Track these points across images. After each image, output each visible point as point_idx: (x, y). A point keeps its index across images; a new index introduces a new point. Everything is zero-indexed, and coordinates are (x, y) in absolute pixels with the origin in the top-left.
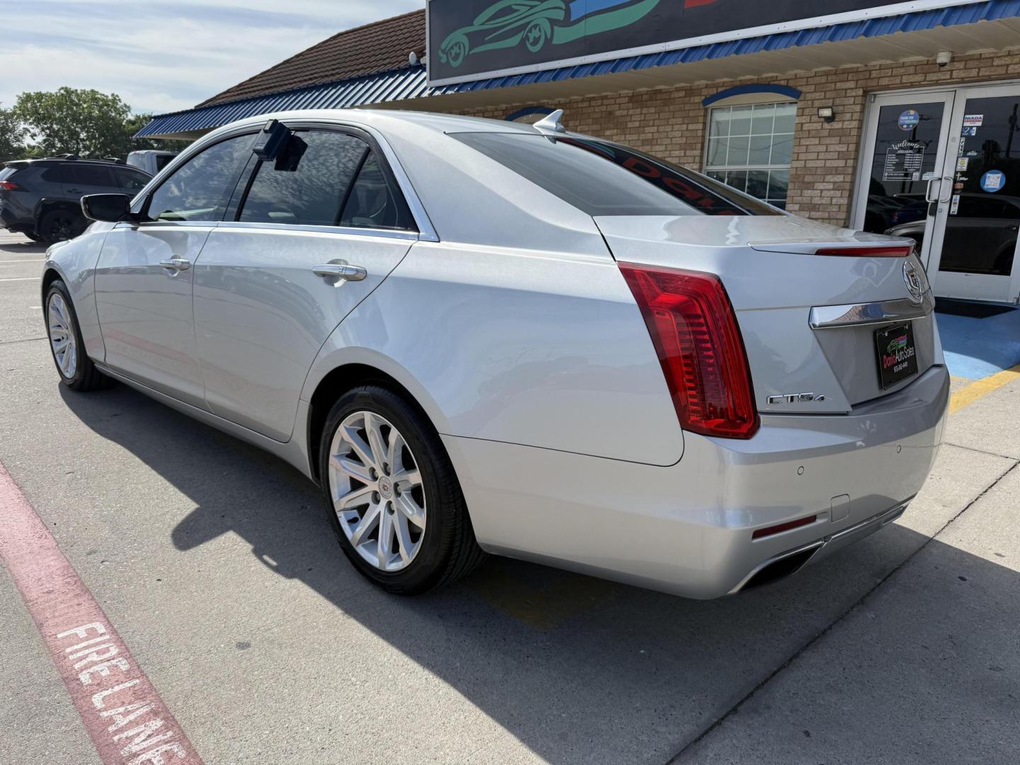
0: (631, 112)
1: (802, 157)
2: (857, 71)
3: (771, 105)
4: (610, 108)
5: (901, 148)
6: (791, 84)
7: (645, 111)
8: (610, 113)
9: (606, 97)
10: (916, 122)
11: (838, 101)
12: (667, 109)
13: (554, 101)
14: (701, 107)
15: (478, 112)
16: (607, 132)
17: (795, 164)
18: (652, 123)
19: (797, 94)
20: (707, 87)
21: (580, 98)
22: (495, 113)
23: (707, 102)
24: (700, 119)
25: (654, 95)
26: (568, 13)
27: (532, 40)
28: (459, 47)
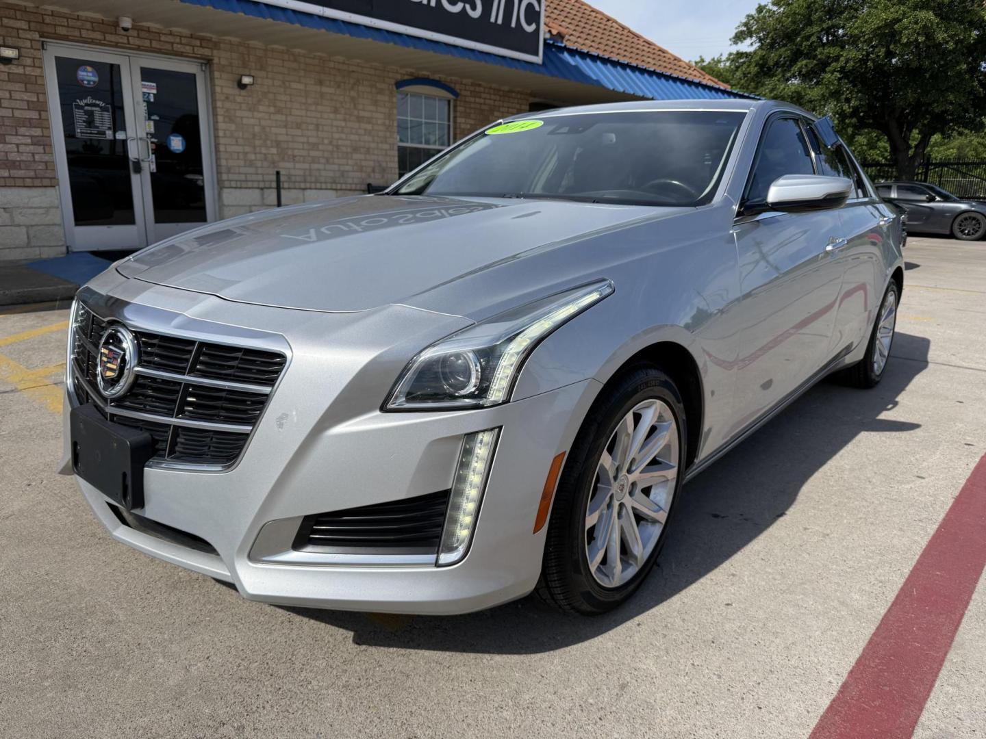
2: (23, 10)
5: (87, 105)
10: (96, 79)
11: (10, 41)
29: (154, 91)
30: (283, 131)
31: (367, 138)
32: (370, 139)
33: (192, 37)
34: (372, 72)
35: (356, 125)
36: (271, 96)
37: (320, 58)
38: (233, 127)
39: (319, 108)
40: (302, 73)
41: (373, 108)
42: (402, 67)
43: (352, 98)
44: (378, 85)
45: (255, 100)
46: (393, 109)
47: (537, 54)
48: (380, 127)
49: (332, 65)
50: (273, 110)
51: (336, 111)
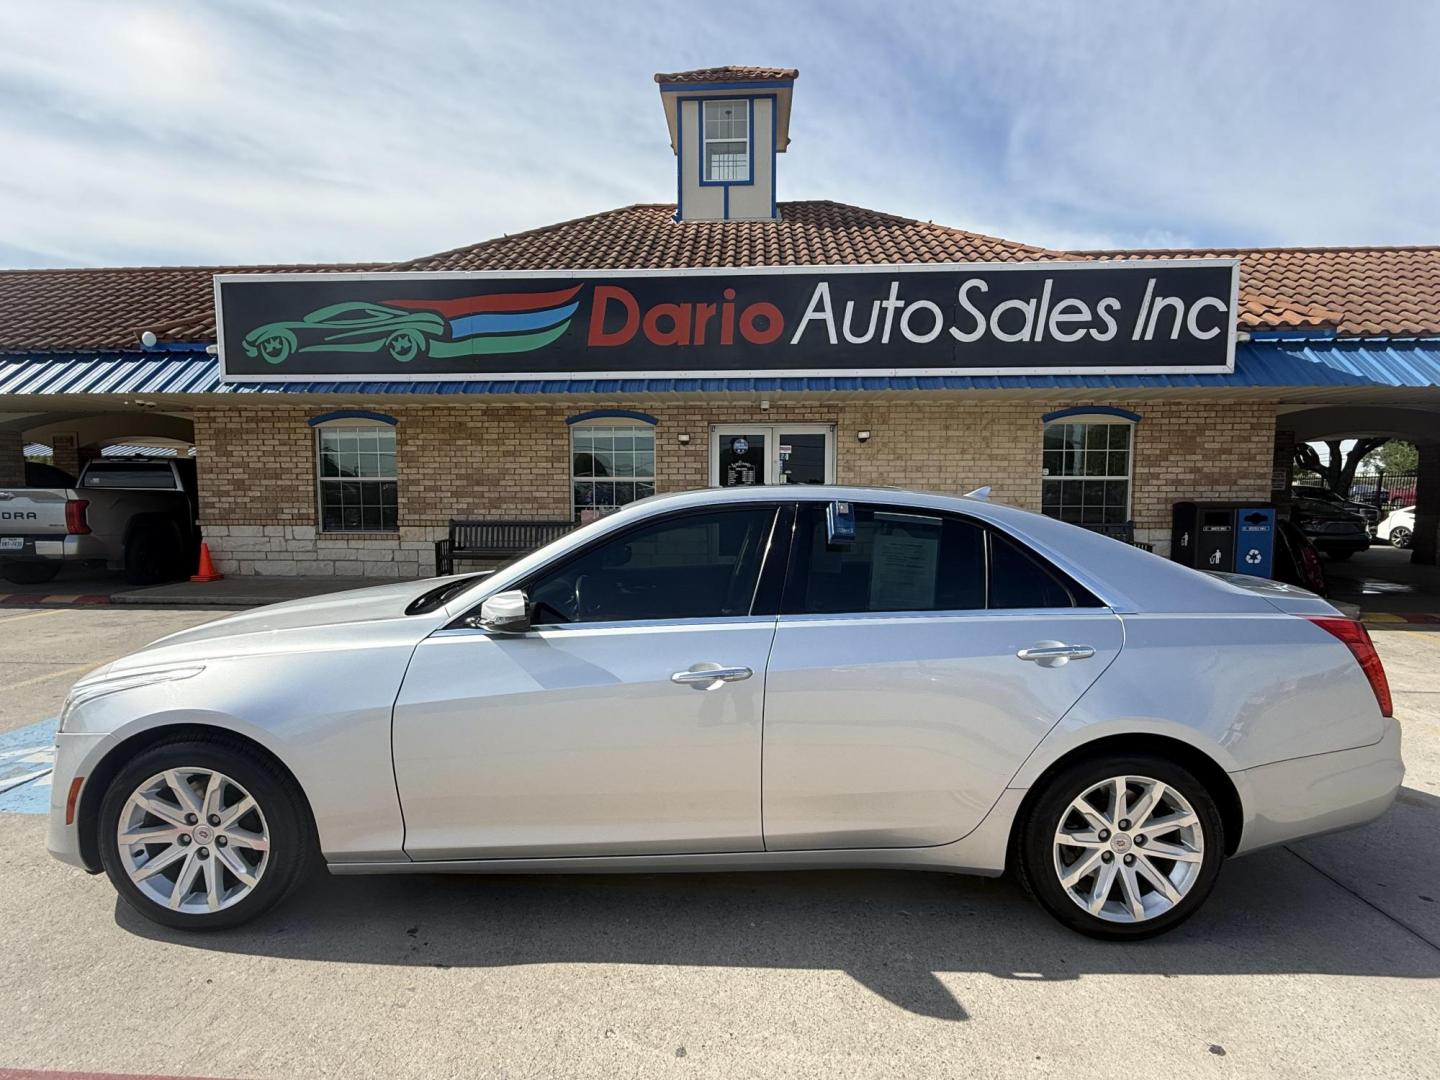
0: (486, 425)
1: (665, 471)
2: (700, 408)
3: (630, 429)
4: (459, 419)
5: (738, 467)
6: (648, 412)
7: (502, 424)
8: (461, 424)
9: (454, 409)
10: (746, 448)
11: (689, 430)
12: (528, 425)
13: (383, 407)
14: (565, 425)
15: (262, 410)
16: (459, 442)
17: (660, 477)
18: (512, 436)
19: (654, 421)
20: (569, 408)
21: (420, 406)
22: (292, 413)
23: (570, 421)
24: (565, 436)
25: (512, 411)
26: (448, 330)
27: (398, 349)
28: (281, 343)
29: (790, 452)
30: (902, 475)
31: (1000, 475)
32: (1005, 475)
33: (821, 406)
34: (1012, 409)
35: (989, 463)
36: (892, 445)
37: (948, 405)
38: (852, 475)
39: (943, 451)
40: (927, 422)
41: (1013, 445)
42: (1051, 399)
43: (984, 438)
44: (1020, 422)
45: (875, 451)
46: (1037, 443)
47: (1223, 362)
48: (1020, 463)
49: (961, 409)
50: (892, 457)
51: (963, 452)
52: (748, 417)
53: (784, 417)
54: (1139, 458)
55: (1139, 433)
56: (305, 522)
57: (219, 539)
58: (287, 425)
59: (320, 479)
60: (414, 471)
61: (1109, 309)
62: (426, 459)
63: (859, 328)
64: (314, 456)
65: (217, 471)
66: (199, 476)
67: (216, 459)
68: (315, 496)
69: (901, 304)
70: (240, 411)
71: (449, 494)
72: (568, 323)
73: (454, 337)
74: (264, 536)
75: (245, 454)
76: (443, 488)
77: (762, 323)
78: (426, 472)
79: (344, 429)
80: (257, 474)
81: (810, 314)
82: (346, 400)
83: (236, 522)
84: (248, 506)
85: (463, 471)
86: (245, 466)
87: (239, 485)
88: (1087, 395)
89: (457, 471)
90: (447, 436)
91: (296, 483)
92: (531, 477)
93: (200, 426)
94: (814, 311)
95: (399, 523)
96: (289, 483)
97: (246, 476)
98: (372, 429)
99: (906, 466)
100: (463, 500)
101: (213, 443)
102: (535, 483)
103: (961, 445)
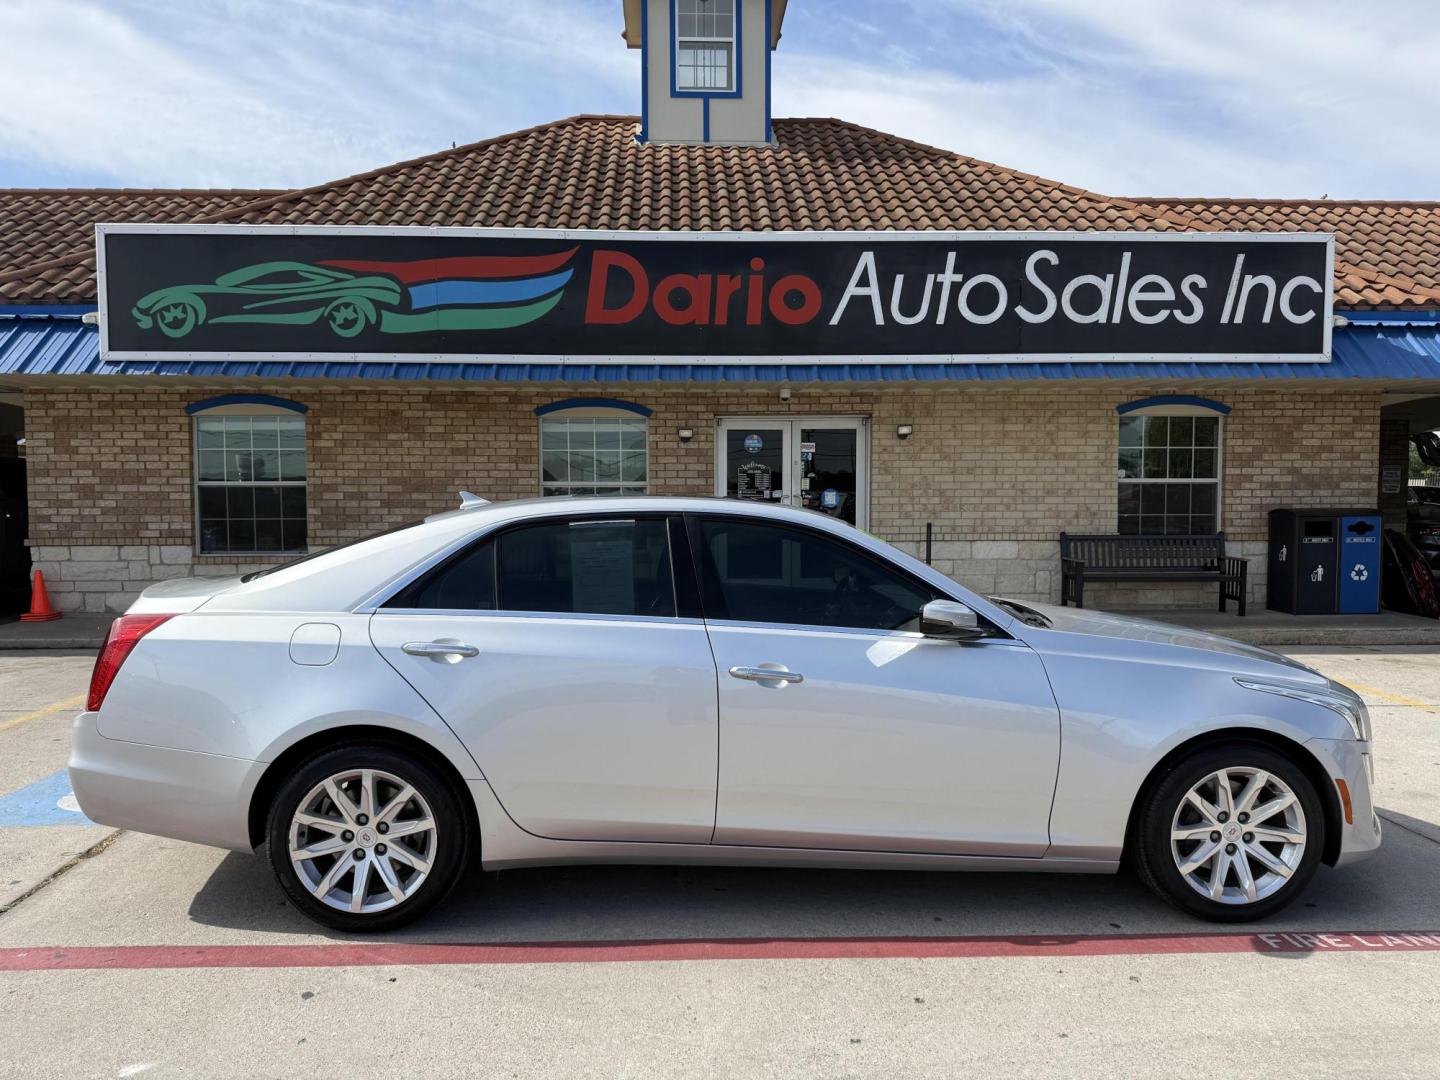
0: (429, 414)
1: (660, 474)
2: (704, 396)
3: (615, 421)
4: (392, 407)
5: (750, 469)
6: (639, 401)
7: (450, 414)
8: (395, 413)
9: (385, 393)
10: (760, 445)
11: (691, 423)
12: (484, 414)
13: (287, 390)
14: (533, 415)
15: (121, 392)
16: (393, 437)
17: (654, 482)
18: (463, 429)
19: (646, 412)
20: (538, 394)
21: (339, 389)
22: (164, 397)
23: (541, 410)
24: (534, 430)
25: (463, 398)
26: (406, 299)
27: (340, 321)
28: (184, 311)
29: (813, 451)
30: (950, 478)
31: (1068, 478)
32: (1073, 478)
33: (852, 395)
34: (1081, 399)
35: (1054, 463)
36: (937, 442)
37: (1005, 393)
38: (889, 478)
39: (1000, 449)
40: (979, 413)
41: (1081, 441)
42: (1127, 387)
43: (1048, 433)
44: (1090, 413)
45: (917, 449)
46: (1112, 439)
47: (1319, 350)
48: (1091, 463)
49: (1021, 399)
50: (937, 456)
51: (1024, 450)
52: (762, 408)
53: (807, 407)
54: (1229, 457)
55: (1229, 427)
56: (179, 541)
57: (56, 565)
58: (155, 412)
59: (198, 483)
60: (331, 473)
61: (1194, 287)
62: (348, 458)
63: (910, 306)
64: (191, 454)
65: (56, 473)
66: (30, 480)
67: (54, 458)
68: (192, 506)
69: (959, 278)
70: (89, 394)
71: (378, 504)
72: (561, 294)
73: (414, 307)
74: (120, 560)
75: (95, 450)
76: (370, 496)
77: (795, 299)
78: (347, 474)
79: (230, 418)
80: (111, 477)
81: (852, 289)
82: (239, 381)
83: (81, 542)
84: (99, 520)
85: (397, 474)
86: (95, 467)
87: (87, 492)
88: (1169, 383)
89: (389, 474)
90: (375, 429)
91: (166, 489)
92: (489, 481)
93: (34, 413)
94: (857, 285)
95: (309, 541)
96: (157, 489)
97: (97, 480)
98: (272, 418)
99: (954, 468)
100: (397, 511)
101: (51, 435)
102: (493, 489)
103: (1021, 442)
